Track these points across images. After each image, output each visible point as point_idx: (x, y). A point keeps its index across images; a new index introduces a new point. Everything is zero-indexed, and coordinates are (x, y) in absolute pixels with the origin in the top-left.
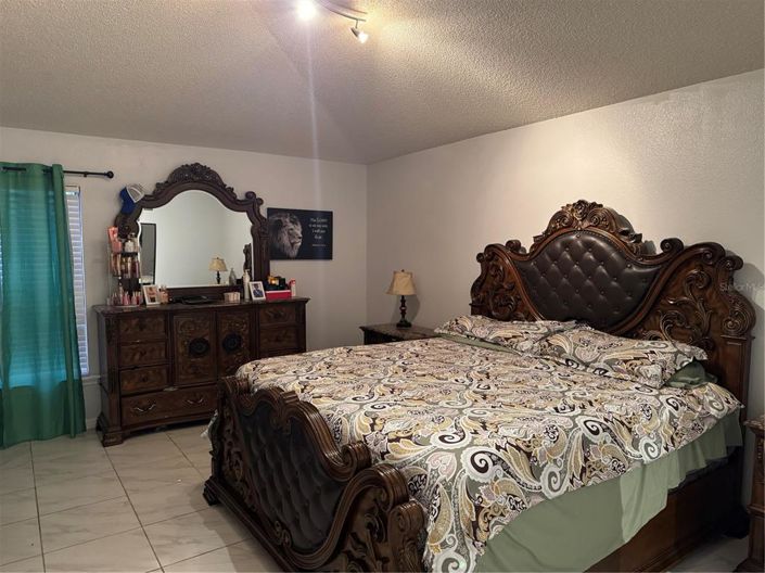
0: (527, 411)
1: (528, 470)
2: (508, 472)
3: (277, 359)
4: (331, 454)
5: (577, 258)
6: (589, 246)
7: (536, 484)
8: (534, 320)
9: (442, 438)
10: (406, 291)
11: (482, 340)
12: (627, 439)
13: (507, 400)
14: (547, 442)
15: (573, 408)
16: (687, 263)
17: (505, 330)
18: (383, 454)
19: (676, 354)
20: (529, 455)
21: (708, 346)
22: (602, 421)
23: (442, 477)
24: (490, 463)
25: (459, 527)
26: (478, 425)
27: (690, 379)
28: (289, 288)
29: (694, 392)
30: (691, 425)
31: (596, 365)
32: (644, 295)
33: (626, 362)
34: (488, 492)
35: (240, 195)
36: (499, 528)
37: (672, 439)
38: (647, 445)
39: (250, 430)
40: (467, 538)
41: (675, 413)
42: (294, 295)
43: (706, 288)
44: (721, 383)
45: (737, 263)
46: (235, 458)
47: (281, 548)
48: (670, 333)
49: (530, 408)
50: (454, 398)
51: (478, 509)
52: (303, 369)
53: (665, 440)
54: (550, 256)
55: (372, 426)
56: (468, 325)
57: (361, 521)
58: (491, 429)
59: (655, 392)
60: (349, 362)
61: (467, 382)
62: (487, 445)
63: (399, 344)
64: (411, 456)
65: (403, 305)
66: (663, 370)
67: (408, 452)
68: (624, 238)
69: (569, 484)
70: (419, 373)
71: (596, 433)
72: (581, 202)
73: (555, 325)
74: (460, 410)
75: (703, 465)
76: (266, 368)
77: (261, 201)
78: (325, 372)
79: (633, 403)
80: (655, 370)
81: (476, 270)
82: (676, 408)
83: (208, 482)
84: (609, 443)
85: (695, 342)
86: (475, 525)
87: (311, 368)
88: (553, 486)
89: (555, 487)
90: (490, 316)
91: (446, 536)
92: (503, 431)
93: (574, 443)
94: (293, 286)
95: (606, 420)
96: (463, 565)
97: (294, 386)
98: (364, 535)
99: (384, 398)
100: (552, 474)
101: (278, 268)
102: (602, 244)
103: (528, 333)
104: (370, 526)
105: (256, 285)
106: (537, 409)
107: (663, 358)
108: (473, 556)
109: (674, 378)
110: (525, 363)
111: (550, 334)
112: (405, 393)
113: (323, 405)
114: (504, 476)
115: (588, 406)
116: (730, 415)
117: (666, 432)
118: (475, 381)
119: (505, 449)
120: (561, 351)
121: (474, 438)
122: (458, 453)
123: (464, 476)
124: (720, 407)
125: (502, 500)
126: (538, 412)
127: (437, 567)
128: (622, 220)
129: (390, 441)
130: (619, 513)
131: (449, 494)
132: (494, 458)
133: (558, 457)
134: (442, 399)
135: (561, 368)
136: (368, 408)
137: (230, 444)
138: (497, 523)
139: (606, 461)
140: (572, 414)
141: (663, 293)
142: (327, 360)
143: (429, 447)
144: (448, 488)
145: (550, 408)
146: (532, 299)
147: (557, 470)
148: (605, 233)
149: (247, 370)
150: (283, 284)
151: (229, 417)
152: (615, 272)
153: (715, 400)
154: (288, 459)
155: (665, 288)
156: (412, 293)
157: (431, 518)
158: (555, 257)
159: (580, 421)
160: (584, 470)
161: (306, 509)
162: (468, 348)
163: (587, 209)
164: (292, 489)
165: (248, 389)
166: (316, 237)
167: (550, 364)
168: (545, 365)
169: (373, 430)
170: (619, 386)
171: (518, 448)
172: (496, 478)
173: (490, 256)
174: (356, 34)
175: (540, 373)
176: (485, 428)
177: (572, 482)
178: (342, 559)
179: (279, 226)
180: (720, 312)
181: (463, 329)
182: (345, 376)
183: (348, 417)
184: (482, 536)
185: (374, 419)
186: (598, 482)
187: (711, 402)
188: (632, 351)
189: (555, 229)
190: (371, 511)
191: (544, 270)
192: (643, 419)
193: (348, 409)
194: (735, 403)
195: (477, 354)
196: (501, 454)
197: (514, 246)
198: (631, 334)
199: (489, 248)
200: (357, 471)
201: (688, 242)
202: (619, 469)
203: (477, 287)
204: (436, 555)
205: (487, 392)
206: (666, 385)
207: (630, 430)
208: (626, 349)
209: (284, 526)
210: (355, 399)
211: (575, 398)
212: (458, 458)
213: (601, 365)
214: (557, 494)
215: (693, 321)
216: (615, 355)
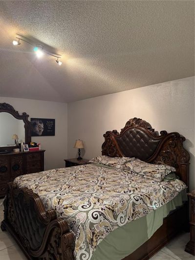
0: (115, 193)
1: (112, 217)
2: (105, 218)
3: (29, 175)
4: (43, 214)
5: (134, 136)
6: (138, 132)
7: (116, 221)
8: (122, 157)
9: (82, 207)
10: (81, 147)
11: (104, 165)
12: (148, 202)
13: (109, 189)
14: (120, 206)
15: (130, 191)
16: (169, 139)
17: (112, 161)
18: (61, 213)
19: (166, 170)
20: (113, 211)
21: (176, 167)
22: (140, 196)
23: (81, 222)
24: (99, 215)
25: (86, 241)
26: (96, 200)
27: (170, 178)
28: (38, 146)
29: (171, 183)
30: (170, 195)
31: (140, 174)
32: (155, 150)
33: (150, 172)
34: (97, 227)
35: (21, 114)
36: (101, 240)
37: (164, 200)
38: (155, 203)
39: (16, 203)
40: (89, 245)
41: (165, 191)
42: (40, 149)
43: (174, 147)
44: (180, 179)
45: (184, 139)
46: (12, 213)
47: (26, 248)
48: (164, 162)
49: (116, 192)
50: (91, 189)
51: (93, 233)
52: (38, 179)
53: (161, 201)
54: (126, 135)
55: (58, 202)
56: (100, 159)
57: (53, 239)
58: (101, 201)
59: (159, 184)
60: (56, 175)
61: (97, 182)
62: (98, 209)
63: (75, 167)
64: (71, 214)
65: (79, 152)
66: (162, 175)
67: (70, 212)
68: (149, 130)
69: (128, 220)
70: (80, 179)
71: (137, 200)
72: (135, 118)
73: (128, 159)
74: (92, 194)
75: (175, 208)
76: (24, 179)
77: (28, 116)
78: (46, 180)
79: (151, 188)
80: (159, 175)
81: (103, 140)
82: (165, 189)
83: (2, 222)
84: (142, 204)
85: (172, 165)
86: (92, 240)
87: (41, 179)
88: (121, 222)
89: (123, 222)
90: (108, 156)
91: (82, 245)
92: (105, 202)
93: (130, 205)
94: (40, 146)
95: (141, 195)
96: (88, 256)
97: (33, 187)
98: (54, 244)
99: (65, 190)
100: (122, 217)
101: (34, 139)
102: (142, 132)
103: (119, 162)
104: (55, 241)
105: (25, 146)
106: (118, 192)
107: (161, 171)
108: (91, 252)
109: (165, 178)
110: (118, 173)
111: (126, 163)
112: (74, 188)
113: (42, 194)
114: (104, 220)
115: (136, 190)
116: (183, 191)
117: (162, 198)
118: (100, 181)
119: (105, 210)
120: (129, 169)
121: (94, 206)
122: (87, 212)
123: (89, 222)
124: (180, 188)
125: (103, 229)
126: (118, 193)
127: (78, 257)
128: (148, 124)
129: (64, 208)
130: (146, 228)
131: (83, 228)
132: (100, 213)
133: (124, 211)
134: (86, 189)
135: (129, 175)
136: (58, 195)
137: (10, 208)
138: (100, 238)
139: (141, 210)
140: (129, 194)
141: (162, 149)
142: (48, 175)
143: (77, 211)
144: (83, 226)
145: (123, 192)
146: (121, 150)
147: (123, 216)
148: (143, 129)
149: (18, 180)
150: (36, 145)
151: (10, 198)
152: (146, 141)
153: (178, 185)
154: (29, 215)
155: (162, 147)
156: (82, 147)
157: (77, 238)
158: (128, 136)
159: (132, 196)
160: (133, 214)
161: (34, 235)
162: (100, 168)
163: (137, 120)
164: (30, 227)
165: (17, 187)
166: (49, 128)
167: (126, 173)
168: (124, 174)
169: (59, 204)
170: (147, 181)
171: (109, 209)
172: (101, 221)
173: (108, 135)
174: (58, 62)
175: (122, 177)
176: (98, 201)
177: (129, 219)
178: (47, 253)
179: (35, 124)
180: (179, 155)
181: (99, 160)
182: (53, 181)
183: (50, 199)
184: (94, 244)
185: (60, 200)
186: (138, 218)
187: (177, 186)
188: (152, 169)
189: (127, 127)
190: (55, 236)
191: (124, 140)
192: (154, 194)
193: (50, 196)
194: (185, 186)
195: (102, 170)
196: (103, 212)
197: (115, 132)
198: (152, 162)
199: (107, 132)
200: (51, 221)
201: (169, 132)
202: (146, 213)
203: (104, 145)
204: (78, 253)
205: (103, 186)
206: (163, 180)
207: (149, 198)
208: (150, 168)
209: (27, 240)
210: (54, 191)
211: (132, 187)
212: (87, 214)
213: (142, 173)
214: (123, 224)
215: (171, 158)
216: (146, 170)
